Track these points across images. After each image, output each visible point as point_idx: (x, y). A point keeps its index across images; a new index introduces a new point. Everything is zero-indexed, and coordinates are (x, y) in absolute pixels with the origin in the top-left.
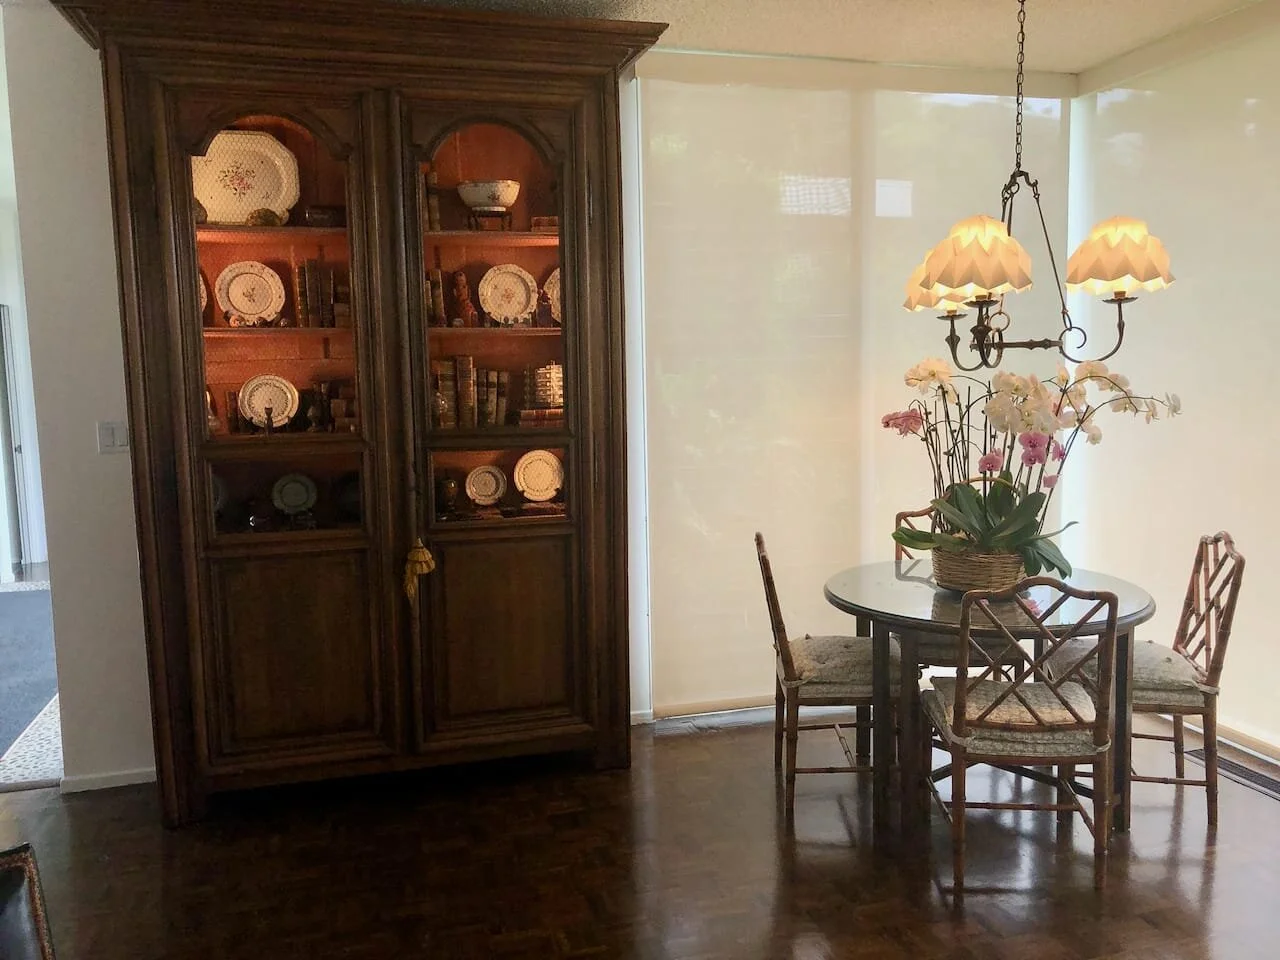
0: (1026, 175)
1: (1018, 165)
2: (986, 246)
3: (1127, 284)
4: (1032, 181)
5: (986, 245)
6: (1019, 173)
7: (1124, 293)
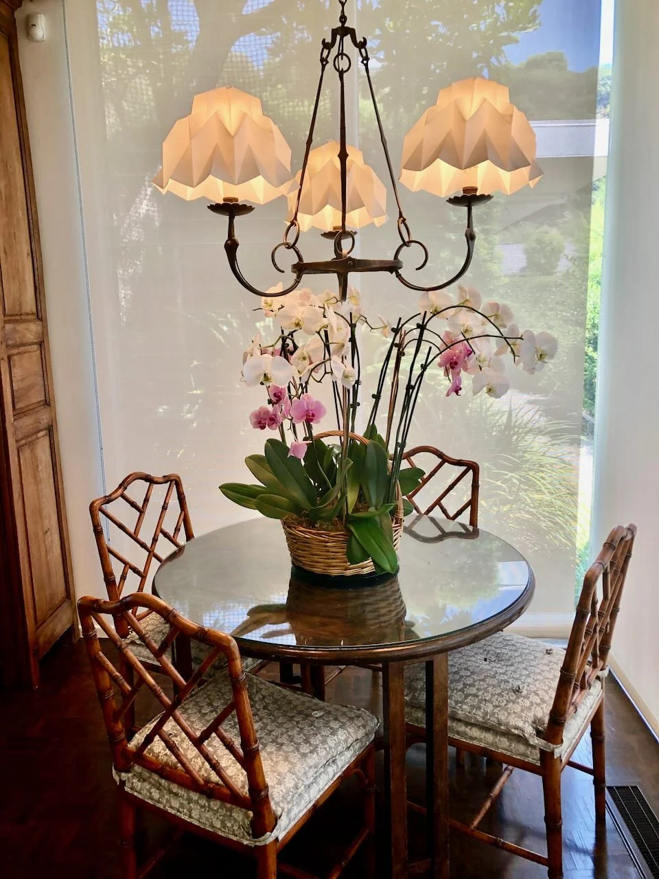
0: (352, 32)
1: (343, 18)
2: (231, 126)
3: (483, 176)
4: (359, 39)
5: (231, 124)
6: (343, 31)
7: (475, 190)
